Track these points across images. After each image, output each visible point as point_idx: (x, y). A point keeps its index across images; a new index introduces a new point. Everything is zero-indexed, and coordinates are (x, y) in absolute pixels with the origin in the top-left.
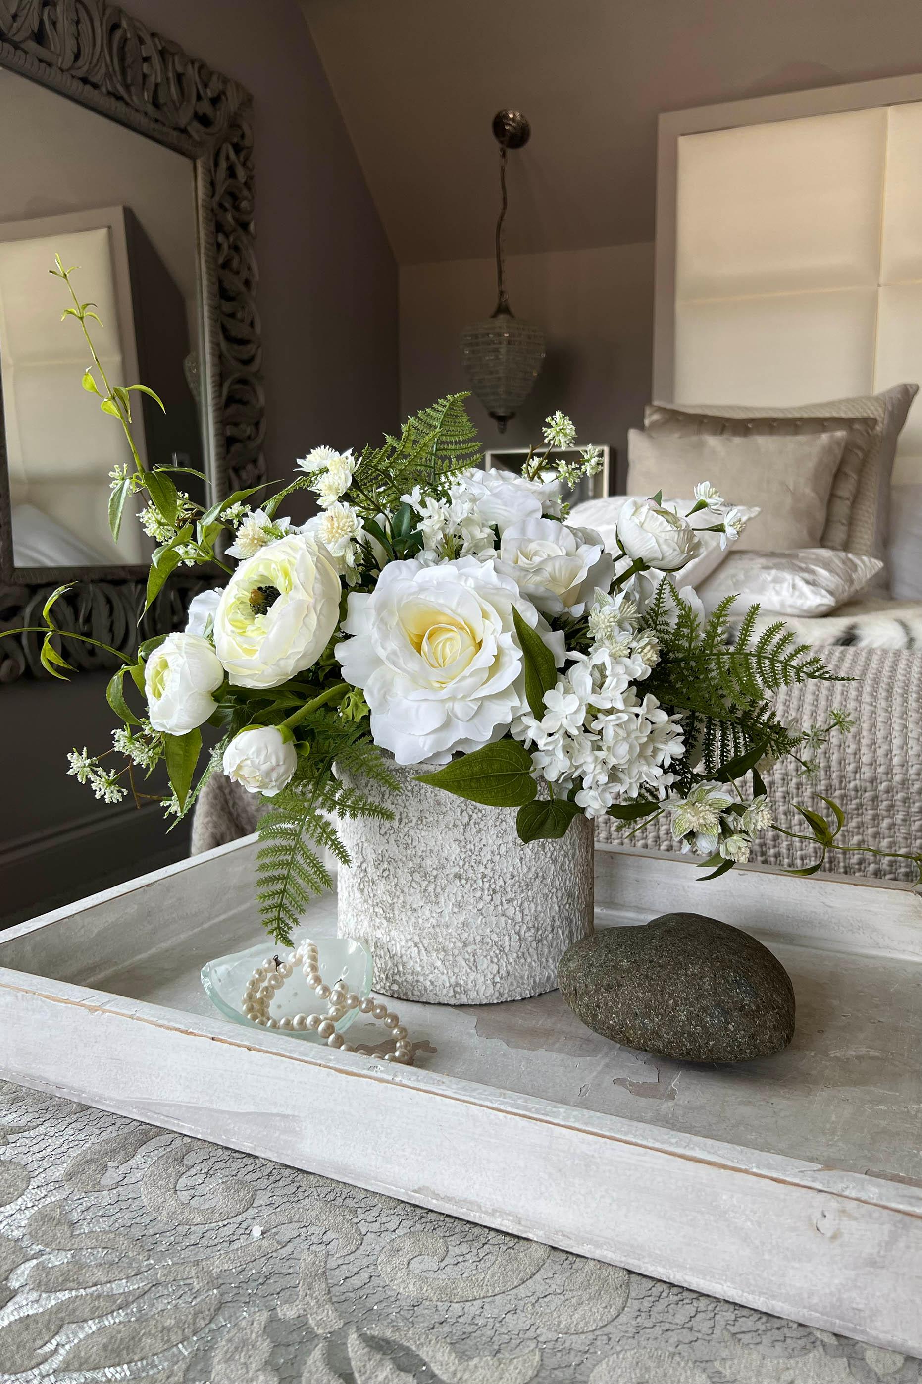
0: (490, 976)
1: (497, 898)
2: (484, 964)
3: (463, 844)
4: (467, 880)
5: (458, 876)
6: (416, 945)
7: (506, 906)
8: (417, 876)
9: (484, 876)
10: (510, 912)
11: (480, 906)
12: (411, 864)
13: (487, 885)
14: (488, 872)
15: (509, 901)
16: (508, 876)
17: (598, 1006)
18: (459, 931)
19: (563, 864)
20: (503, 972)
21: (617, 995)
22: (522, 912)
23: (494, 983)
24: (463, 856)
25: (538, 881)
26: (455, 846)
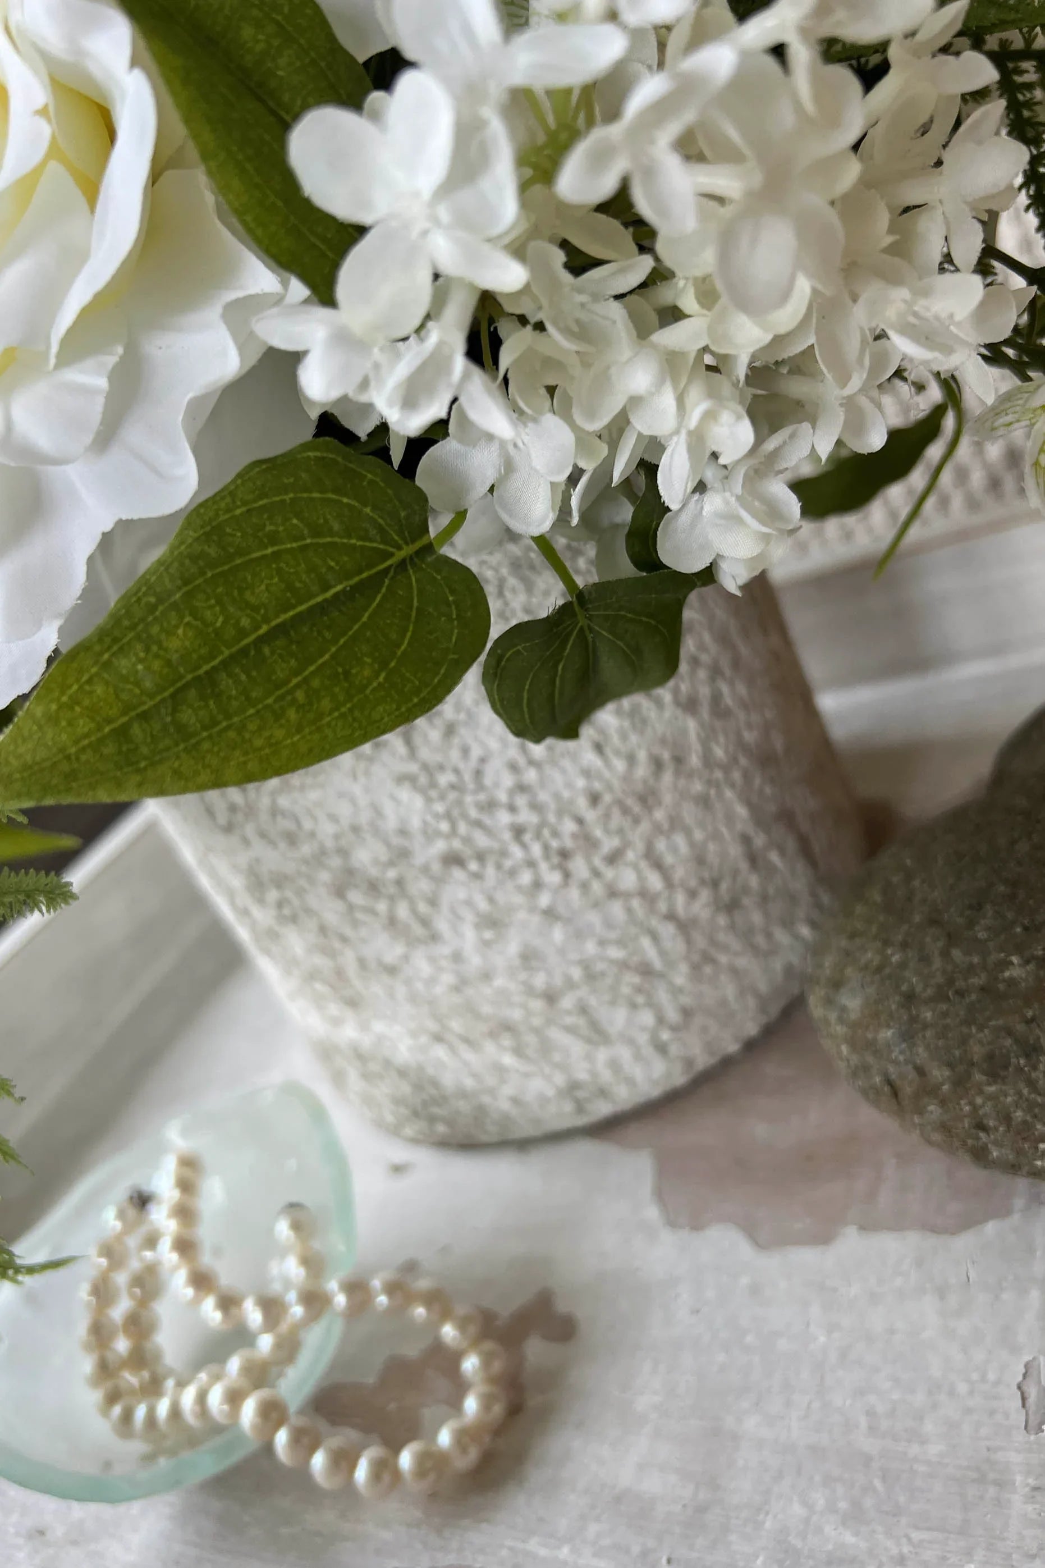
0: (643, 1039)
1: (579, 866)
2: (617, 1019)
3: (423, 780)
4: (481, 857)
5: (453, 860)
6: (438, 1038)
7: (609, 873)
8: (356, 897)
9: (518, 832)
10: (628, 879)
11: (544, 900)
12: (324, 876)
13: (536, 850)
14: (527, 817)
15: (613, 858)
16: (582, 803)
17: (981, 1127)
18: (523, 976)
19: (716, 699)
20: (672, 1015)
21: (1032, 1084)
22: (658, 865)
23: (662, 1049)
24: (440, 808)
25: (668, 777)
26: (405, 794)
